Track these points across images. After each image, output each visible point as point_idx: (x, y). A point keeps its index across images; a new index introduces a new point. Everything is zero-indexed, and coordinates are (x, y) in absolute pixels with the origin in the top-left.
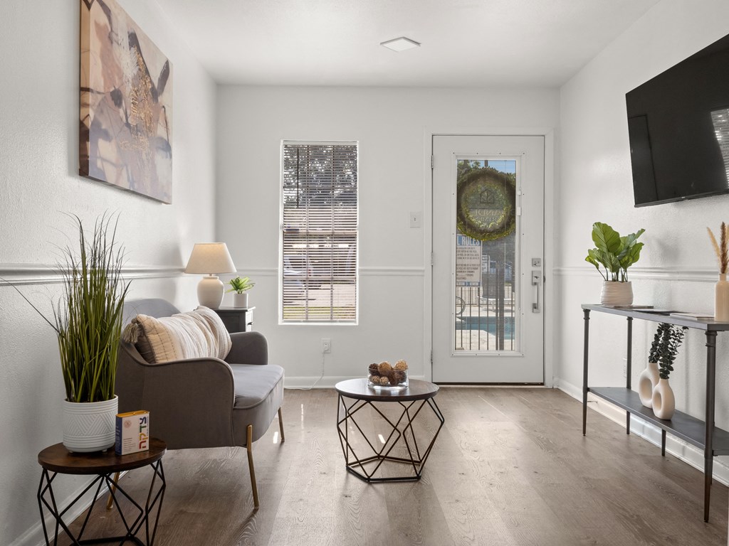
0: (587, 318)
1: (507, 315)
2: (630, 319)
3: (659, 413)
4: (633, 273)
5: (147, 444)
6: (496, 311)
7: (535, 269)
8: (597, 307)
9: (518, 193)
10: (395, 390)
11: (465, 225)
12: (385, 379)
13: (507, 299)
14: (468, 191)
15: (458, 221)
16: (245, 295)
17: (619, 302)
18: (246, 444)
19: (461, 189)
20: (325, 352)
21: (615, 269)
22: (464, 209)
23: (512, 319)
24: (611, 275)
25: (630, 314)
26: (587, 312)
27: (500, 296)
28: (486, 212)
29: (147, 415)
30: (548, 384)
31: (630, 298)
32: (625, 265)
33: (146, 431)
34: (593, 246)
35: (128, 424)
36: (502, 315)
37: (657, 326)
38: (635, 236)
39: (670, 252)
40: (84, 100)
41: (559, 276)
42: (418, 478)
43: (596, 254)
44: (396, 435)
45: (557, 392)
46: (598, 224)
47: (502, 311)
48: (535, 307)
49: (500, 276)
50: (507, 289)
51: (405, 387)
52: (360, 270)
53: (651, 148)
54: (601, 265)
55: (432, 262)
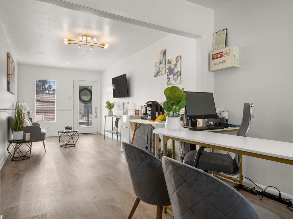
0: (105, 118)
1: (90, 121)
2: (113, 118)
3: (116, 132)
4: (113, 110)
5: (29, 138)
6: (87, 120)
7: (96, 109)
8: (107, 116)
9: (92, 93)
10: (70, 131)
11: (81, 99)
12: (68, 129)
13: (90, 117)
14: (81, 92)
15: (79, 99)
16: (30, 115)
17: (111, 114)
18: (43, 141)
19: (80, 92)
20: (47, 128)
21: (110, 109)
22: (81, 96)
23: (91, 122)
24: (110, 110)
25: (113, 117)
26: (105, 117)
27: (88, 117)
28: (85, 97)
29: (29, 133)
30: (99, 133)
31: (113, 114)
32: (112, 108)
33: (29, 136)
34: (106, 105)
35: (27, 135)
36: (88, 121)
37: (116, 118)
38: (114, 103)
39: (119, 106)
40: (8, 76)
41: (101, 110)
42: (75, 146)
43: (107, 106)
44: (71, 138)
45: (100, 134)
46: (107, 101)
47: (89, 120)
48: (96, 117)
49: (88, 111)
50: (90, 115)
51: (72, 130)
52: (56, 109)
53: (118, 86)
54: (108, 108)
55: (74, 107)
